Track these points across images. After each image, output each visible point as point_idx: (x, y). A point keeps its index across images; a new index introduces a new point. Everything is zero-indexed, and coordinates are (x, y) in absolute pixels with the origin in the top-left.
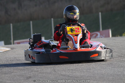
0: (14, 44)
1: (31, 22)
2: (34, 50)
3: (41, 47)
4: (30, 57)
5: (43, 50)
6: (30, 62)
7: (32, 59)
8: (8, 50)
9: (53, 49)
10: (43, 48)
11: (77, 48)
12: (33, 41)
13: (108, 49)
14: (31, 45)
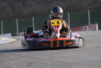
0: (19, 36)
5: (32, 39)
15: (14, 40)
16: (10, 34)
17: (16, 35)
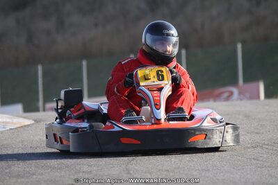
0: (44, 110)
1: (84, 63)
2: (66, 124)
3: (81, 118)
4: (56, 140)
6: (56, 151)
7: (62, 143)
8: (29, 125)
9: (107, 123)
10: (86, 121)
11: (160, 120)
12: (63, 105)
13: (227, 124)
14: (59, 114)
15: (27, 122)
16: (19, 107)
17: (37, 110)
